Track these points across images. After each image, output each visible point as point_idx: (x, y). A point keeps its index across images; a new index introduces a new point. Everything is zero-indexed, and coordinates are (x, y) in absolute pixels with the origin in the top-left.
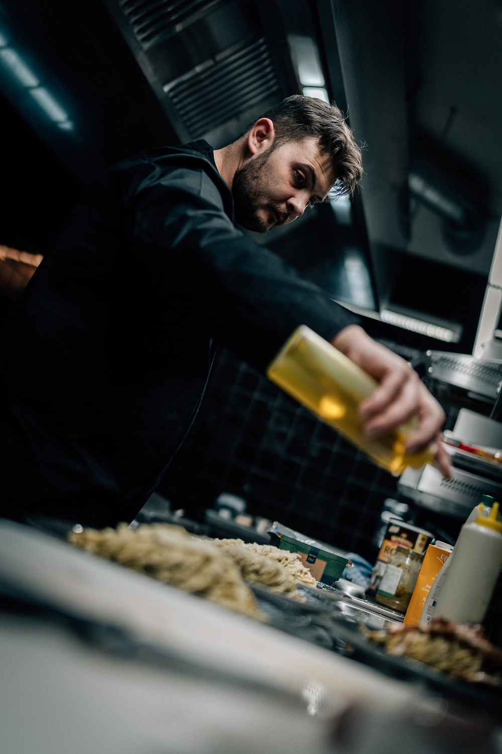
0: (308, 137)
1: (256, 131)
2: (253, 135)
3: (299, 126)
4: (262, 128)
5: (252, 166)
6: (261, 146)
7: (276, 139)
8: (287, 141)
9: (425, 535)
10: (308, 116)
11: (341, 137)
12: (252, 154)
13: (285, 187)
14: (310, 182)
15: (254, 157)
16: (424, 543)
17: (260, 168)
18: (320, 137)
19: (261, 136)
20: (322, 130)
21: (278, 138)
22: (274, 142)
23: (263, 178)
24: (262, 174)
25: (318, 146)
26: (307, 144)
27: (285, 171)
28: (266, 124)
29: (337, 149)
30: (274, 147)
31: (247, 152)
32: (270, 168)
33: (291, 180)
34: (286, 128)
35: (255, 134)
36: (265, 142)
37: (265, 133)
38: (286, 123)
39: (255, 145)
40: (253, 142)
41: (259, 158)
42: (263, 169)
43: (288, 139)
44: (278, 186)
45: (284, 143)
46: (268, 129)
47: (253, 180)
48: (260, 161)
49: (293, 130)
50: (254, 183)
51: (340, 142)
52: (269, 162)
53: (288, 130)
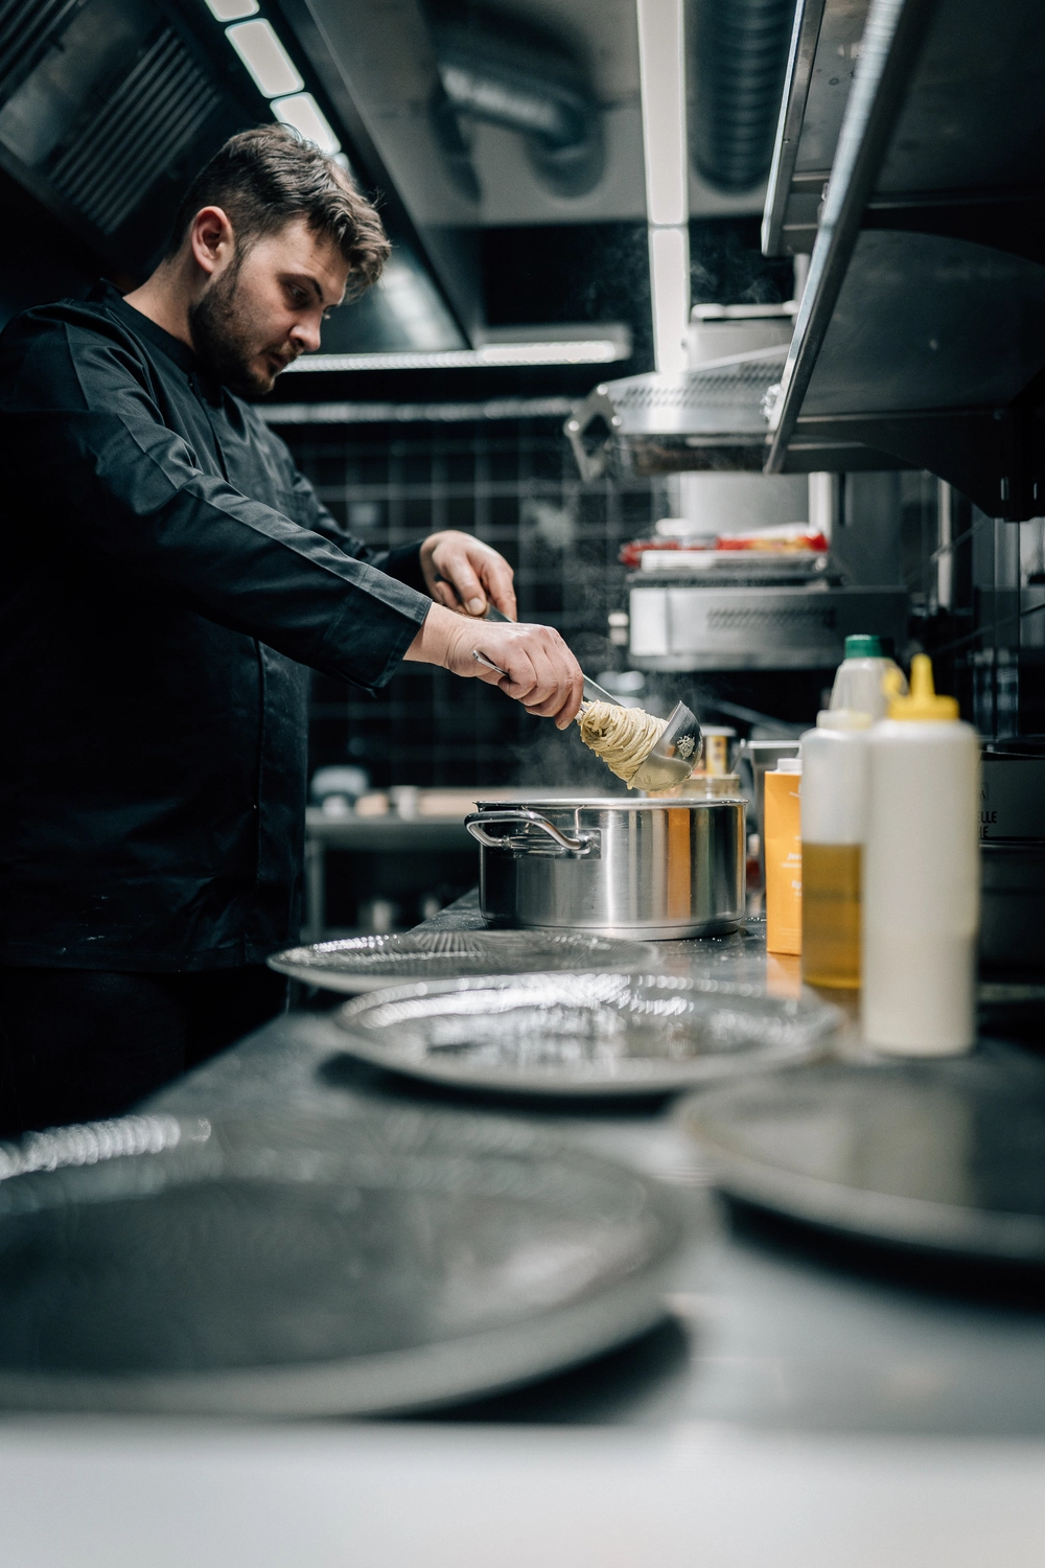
0: (290, 224)
1: (201, 233)
2: (199, 241)
3: (269, 207)
4: (206, 226)
5: (216, 295)
6: (217, 257)
7: (237, 240)
8: (258, 239)
9: (717, 737)
10: (276, 184)
11: (343, 210)
12: (208, 274)
13: (281, 317)
14: (314, 294)
15: (214, 278)
16: (722, 750)
17: (230, 297)
18: (308, 215)
19: (213, 239)
20: (306, 203)
21: (241, 237)
22: (237, 243)
23: (241, 312)
24: (236, 306)
25: (309, 233)
26: (292, 236)
27: (272, 293)
28: (211, 216)
29: (342, 230)
30: (240, 256)
31: (197, 272)
32: (246, 294)
33: (284, 301)
34: (247, 214)
35: (201, 239)
36: (222, 246)
37: (215, 231)
38: (244, 206)
39: (207, 256)
40: (202, 252)
41: (221, 280)
42: (235, 296)
43: (257, 235)
44: (269, 321)
45: (253, 245)
46: (220, 225)
47: (226, 320)
48: (227, 286)
49: (260, 217)
50: (229, 325)
51: (344, 220)
52: (241, 284)
53: (252, 219)
